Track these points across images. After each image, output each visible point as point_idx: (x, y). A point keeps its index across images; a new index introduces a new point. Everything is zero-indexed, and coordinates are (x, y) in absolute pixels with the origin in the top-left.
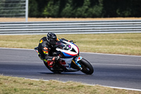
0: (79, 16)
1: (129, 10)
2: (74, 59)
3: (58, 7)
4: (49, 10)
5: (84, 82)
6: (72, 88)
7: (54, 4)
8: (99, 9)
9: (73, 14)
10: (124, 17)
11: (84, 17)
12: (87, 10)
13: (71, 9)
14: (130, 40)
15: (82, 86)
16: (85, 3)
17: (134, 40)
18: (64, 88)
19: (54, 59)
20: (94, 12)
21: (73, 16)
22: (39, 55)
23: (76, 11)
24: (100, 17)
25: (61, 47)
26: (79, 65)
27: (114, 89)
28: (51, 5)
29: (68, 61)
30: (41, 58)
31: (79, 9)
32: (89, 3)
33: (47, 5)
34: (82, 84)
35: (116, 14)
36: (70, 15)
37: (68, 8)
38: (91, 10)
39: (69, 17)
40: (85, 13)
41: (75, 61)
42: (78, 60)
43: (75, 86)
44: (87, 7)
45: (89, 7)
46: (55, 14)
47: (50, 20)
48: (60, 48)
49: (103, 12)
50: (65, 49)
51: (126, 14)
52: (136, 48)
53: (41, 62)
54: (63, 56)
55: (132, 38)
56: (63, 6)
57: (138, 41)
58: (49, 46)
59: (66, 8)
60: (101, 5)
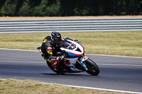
0: (37, 15)
1: (86, 9)
2: (79, 59)
3: (15, 6)
4: (6, 9)
5: (42, 81)
6: (30, 87)
7: (11, 3)
8: (57, 7)
9: (30, 13)
10: (82, 15)
11: (41, 16)
12: (44, 8)
13: (29, 7)
14: (88, 39)
15: (40, 85)
16: (43, 2)
17: (92, 39)
18: (22, 87)
19: (58, 59)
20: (51, 10)
21: (31, 15)
22: (42, 55)
23: (34, 10)
24: (57, 16)
25: (66, 46)
26: (84, 65)
27: (72, 88)
28: (8, 3)
29: (73, 61)
30: (45, 58)
31: (36, 8)
32: (47, 2)
33: (4, 4)
34: (40, 83)
35: (74, 12)
36: (27, 13)
37: (25, 7)
38: (48, 8)
39: (27, 16)
40: (43, 11)
41: (80, 61)
42: (83, 60)
43: (33, 84)
44: (44, 6)
45: (47, 5)
46: (13, 12)
47: (8, 18)
48: (64, 47)
49: (61, 11)
50: (70, 48)
51: (84, 13)
52: (94, 47)
53: (44, 62)
54: (68, 55)
55: (90, 37)
56: (20, 4)
57: (96, 40)
58: (53, 45)
59: (24, 7)
60: (59, 3)
